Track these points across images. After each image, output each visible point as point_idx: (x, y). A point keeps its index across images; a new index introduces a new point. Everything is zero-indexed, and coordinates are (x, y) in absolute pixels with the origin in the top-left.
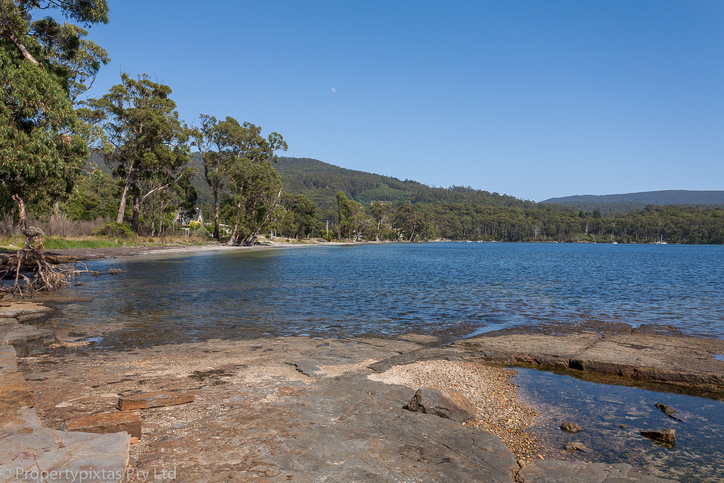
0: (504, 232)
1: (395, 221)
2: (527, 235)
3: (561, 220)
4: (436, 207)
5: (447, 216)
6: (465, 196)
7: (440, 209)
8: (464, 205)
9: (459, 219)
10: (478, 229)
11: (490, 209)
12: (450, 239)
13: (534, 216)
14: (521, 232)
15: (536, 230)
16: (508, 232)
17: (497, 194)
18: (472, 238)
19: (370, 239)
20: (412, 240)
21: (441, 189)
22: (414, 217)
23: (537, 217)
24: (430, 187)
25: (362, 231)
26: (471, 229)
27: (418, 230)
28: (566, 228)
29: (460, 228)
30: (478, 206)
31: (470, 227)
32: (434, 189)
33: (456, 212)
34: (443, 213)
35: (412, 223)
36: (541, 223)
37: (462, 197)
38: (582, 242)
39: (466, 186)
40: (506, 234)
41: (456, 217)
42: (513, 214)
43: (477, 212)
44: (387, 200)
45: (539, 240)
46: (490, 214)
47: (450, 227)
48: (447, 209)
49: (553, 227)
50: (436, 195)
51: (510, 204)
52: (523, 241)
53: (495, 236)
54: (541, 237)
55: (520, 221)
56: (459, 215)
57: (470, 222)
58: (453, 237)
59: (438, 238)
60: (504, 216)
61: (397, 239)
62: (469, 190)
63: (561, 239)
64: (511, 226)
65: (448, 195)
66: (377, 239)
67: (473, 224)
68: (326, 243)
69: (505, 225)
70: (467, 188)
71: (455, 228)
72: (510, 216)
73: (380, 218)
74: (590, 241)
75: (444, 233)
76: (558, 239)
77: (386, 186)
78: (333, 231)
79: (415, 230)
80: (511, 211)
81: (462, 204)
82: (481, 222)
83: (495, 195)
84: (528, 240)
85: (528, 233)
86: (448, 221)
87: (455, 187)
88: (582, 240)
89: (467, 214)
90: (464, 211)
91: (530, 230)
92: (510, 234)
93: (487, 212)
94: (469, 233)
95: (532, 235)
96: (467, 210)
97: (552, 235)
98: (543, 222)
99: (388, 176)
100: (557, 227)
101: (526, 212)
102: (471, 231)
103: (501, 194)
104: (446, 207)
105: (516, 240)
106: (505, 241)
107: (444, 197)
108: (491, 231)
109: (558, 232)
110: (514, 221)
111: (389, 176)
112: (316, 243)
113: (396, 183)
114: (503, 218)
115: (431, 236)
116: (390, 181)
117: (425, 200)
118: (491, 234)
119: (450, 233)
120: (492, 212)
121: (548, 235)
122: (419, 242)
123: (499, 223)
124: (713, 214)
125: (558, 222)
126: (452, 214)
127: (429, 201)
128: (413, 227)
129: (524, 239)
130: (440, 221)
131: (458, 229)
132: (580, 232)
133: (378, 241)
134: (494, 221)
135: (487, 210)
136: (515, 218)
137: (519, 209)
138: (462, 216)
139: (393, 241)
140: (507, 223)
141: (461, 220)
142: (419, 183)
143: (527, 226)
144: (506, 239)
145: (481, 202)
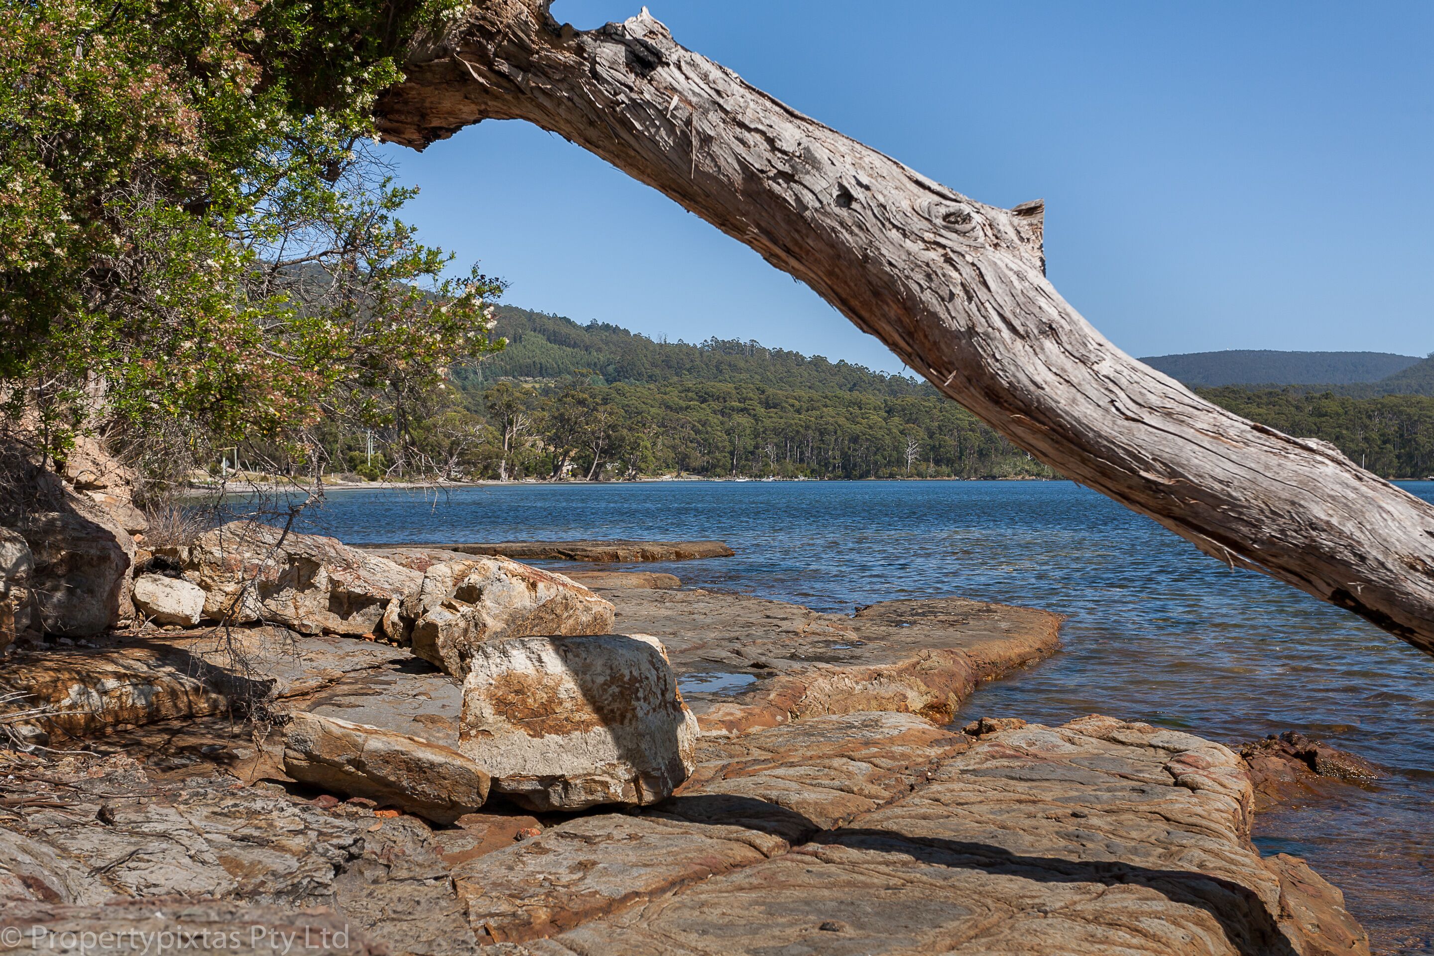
0: (834, 455)
1: (548, 429)
2: (889, 462)
3: (970, 423)
4: (665, 394)
5: (693, 417)
6: (742, 364)
7: (674, 397)
8: (736, 388)
9: (722, 423)
10: (770, 449)
11: (799, 399)
12: (699, 474)
13: (905, 415)
14: (875, 454)
15: (909, 450)
16: (845, 456)
17: (824, 360)
18: (755, 471)
19: (482, 475)
20: (596, 476)
21: (681, 347)
22: (597, 421)
23: (914, 416)
24: (656, 341)
25: (461, 454)
26: (751, 448)
27: (611, 451)
28: (982, 446)
29: (724, 447)
30: (770, 391)
31: (750, 443)
32: (663, 346)
33: (716, 405)
34: (681, 408)
35: (593, 433)
36: (922, 434)
37: (733, 367)
38: (1020, 478)
39: (744, 340)
40: (838, 462)
41: (715, 420)
42: (855, 410)
43: (767, 405)
44: (542, 375)
45: (918, 475)
46: (798, 411)
47: (698, 442)
48: (691, 400)
49: (951, 441)
50: (667, 363)
51: (855, 385)
52: (879, 477)
53: (812, 464)
54: (923, 467)
55: (871, 428)
56: (723, 414)
57: (748, 431)
58: (707, 470)
59: (670, 472)
60: (831, 415)
61: (555, 473)
62: (753, 351)
63: (969, 471)
64: (850, 441)
65: (698, 363)
66: (504, 475)
67: (756, 437)
68: (365, 484)
69: (836, 440)
70: (748, 343)
71: (708, 446)
72: (848, 415)
73: (511, 423)
74: (1038, 475)
75: (683, 460)
76: (962, 471)
77: (541, 340)
78: (385, 456)
79: (603, 451)
80: (852, 403)
81: (729, 387)
82: (776, 432)
83: (818, 362)
84: (892, 476)
85: (890, 456)
86: (693, 428)
87: (717, 342)
88: (1020, 473)
89: (742, 410)
90: (736, 404)
91: (896, 448)
92: (849, 460)
93: (793, 406)
94: (747, 460)
95: (901, 462)
96: (742, 400)
97: (949, 462)
98: (928, 429)
99: (545, 313)
100: (959, 441)
101: (886, 405)
102: (752, 453)
103: (833, 361)
104: (690, 394)
105: (863, 476)
106: (836, 478)
107: (688, 366)
108: (802, 453)
109: (961, 454)
110: (857, 429)
111: (548, 311)
112: (336, 484)
113: (564, 330)
114: (831, 420)
115: (643, 465)
116: (551, 326)
117: (639, 376)
118: (802, 460)
119: (698, 459)
120: (805, 406)
121: (937, 462)
122: (613, 480)
123: (821, 434)
124: (1314, 408)
125: (963, 429)
126: (706, 412)
127: (650, 377)
128: (597, 445)
129: (880, 473)
130: (675, 428)
131: (717, 448)
132: (1014, 454)
133: (505, 480)
134: (807, 428)
135: (791, 401)
136: (859, 419)
137: (871, 398)
138: (730, 416)
139: (545, 479)
140: (839, 432)
141: (727, 427)
142: (626, 332)
143: (888, 440)
144: (839, 472)
145: (781, 379)
